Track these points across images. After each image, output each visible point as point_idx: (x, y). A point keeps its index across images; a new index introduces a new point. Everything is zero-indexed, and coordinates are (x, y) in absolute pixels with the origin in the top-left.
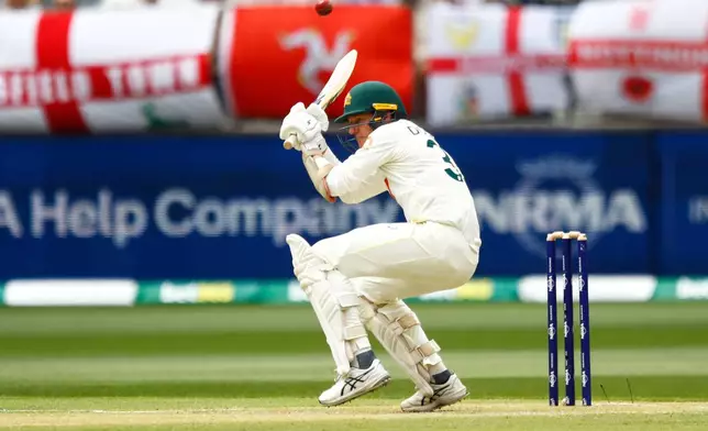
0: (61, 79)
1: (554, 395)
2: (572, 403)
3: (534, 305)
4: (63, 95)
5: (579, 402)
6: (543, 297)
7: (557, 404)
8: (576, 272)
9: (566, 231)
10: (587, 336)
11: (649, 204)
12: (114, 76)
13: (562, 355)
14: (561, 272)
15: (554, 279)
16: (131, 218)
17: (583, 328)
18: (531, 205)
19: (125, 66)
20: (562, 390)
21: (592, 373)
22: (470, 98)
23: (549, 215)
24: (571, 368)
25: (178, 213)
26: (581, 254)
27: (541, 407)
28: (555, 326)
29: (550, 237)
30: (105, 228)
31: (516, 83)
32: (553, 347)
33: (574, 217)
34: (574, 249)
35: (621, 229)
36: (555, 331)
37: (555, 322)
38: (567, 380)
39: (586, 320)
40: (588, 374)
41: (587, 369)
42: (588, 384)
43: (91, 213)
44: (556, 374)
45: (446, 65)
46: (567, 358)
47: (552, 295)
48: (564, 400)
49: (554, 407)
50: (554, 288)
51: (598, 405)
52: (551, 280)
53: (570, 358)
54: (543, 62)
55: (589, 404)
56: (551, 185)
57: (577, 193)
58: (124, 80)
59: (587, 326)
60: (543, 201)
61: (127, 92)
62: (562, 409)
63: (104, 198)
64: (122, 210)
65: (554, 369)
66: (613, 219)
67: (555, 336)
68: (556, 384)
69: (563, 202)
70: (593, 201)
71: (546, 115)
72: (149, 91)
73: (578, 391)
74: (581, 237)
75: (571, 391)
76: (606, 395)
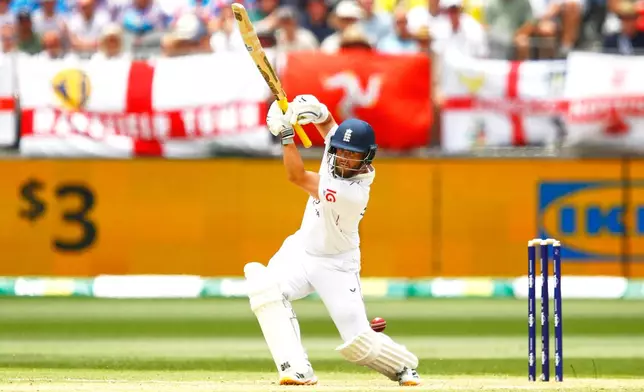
0: (144, 121)
1: (532, 372)
2: (547, 379)
4: (146, 133)
5: (553, 378)
7: (534, 380)
9: (544, 238)
10: (560, 324)
12: (189, 121)
15: (534, 277)
17: (556, 318)
19: (197, 111)
20: (539, 368)
22: (481, 132)
24: (546, 350)
26: (555, 257)
27: (523, 382)
28: (534, 316)
29: (530, 243)
31: (516, 120)
32: (532, 333)
34: (550, 251)
36: (534, 320)
37: (533, 312)
38: (543, 360)
39: (559, 312)
40: (560, 355)
41: (559, 351)
42: (560, 363)
44: (534, 354)
45: (461, 104)
46: (543, 342)
47: (532, 291)
48: (540, 376)
49: (532, 381)
50: (534, 285)
51: (569, 381)
52: (531, 279)
53: (546, 343)
55: (561, 380)
58: (196, 123)
59: (560, 316)
61: (198, 133)
65: (533, 351)
67: (534, 324)
68: (534, 363)
71: (540, 144)
72: (216, 131)
73: (552, 370)
74: (555, 242)
75: (546, 370)
76: (575, 373)
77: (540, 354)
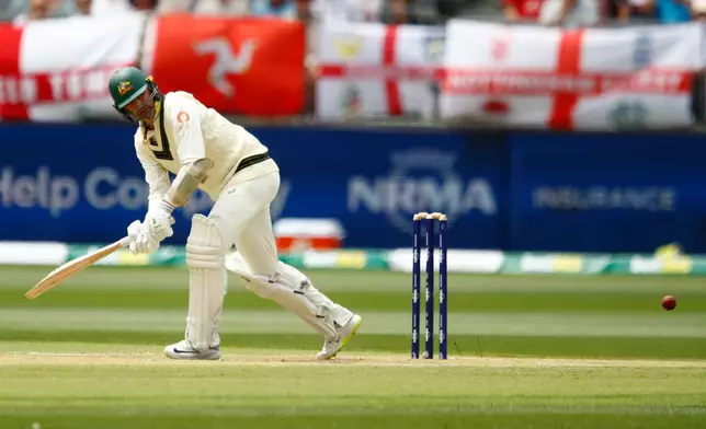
0: (11, 84)
1: (415, 349)
2: (431, 357)
3: (401, 273)
4: (13, 98)
5: (436, 356)
6: (409, 267)
7: (418, 357)
8: (438, 246)
9: (430, 212)
10: (445, 300)
11: (500, 192)
12: (56, 83)
13: (423, 316)
14: (425, 247)
15: (419, 252)
16: (64, 192)
17: (441, 294)
18: (401, 190)
19: (66, 74)
20: (422, 346)
21: (449, 332)
22: (353, 99)
23: (416, 198)
24: (430, 327)
25: (104, 189)
26: (442, 232)
27: (404, 360)
28: (418, 291)
29: (416, 217)
30: (43, 201)
31: (392, 89)
32: (416, 308)
33: (437, 201)
34: (436, 228)
35: (476, 212)
36: (418, 296)
37: (418, 288)
38: (427, 337)
39: (444, 287)
40: (445, 332)
41: (444, 328)
42: (445, 340)
43: (31, 187)
44: (418, 332)
45: (333, 71)
46: (427, 318)
47: (417, 265)
48: (425, 353)
49: (415, 359)
50: (419, 260)
51: (453, 360)
52: (416, 253)
53: (430, 319)
54: (414, 73)
55: (445, 357)
56: (418, 174)
57: (440, 181)
58: (64, 86)
59: (445, 292)
60: (411, 187)
61: (66, 96)
62: (422, 362)
63: (43, 175)
64: (58, 185)
65: (417, 327)
66: (469, 204)
67: (418, 300)
68: (418, 340)
69: (428, 188)
70: (452, 189)
71: (417, 115)
72: (84, 95)
73: (436, 347)
74: (442, 217)
75: (430, 347)
76: (460, 351)
77: (424, 331)
